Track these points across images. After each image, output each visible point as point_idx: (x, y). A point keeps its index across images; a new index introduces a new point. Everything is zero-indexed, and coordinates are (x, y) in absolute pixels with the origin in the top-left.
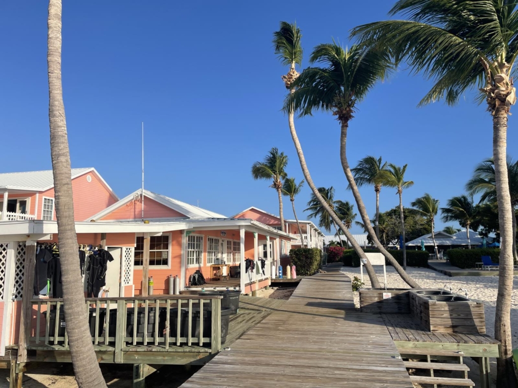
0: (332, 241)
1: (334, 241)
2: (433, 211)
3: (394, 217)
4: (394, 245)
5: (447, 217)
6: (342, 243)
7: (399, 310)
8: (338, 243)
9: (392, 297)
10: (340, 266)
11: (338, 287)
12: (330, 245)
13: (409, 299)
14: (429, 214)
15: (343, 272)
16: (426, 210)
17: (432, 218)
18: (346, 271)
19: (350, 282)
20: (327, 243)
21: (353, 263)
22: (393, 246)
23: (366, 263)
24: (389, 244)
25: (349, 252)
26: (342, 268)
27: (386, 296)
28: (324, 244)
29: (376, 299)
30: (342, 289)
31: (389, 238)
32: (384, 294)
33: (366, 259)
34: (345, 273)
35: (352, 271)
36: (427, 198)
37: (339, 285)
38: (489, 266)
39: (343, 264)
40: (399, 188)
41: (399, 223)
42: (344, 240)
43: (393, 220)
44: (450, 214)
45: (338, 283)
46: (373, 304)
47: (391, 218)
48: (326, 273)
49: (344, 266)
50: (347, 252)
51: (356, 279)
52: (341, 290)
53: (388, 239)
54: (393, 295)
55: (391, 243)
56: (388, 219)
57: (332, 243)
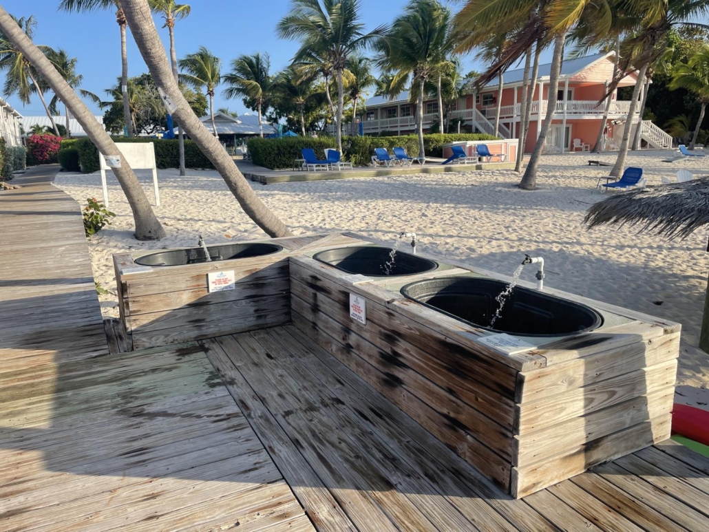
0: (38, 126)
1: (41, 126)
2: (212, 78)
3: (148, 87)
4: (148, 133)
5: (231, 91)
6: (57, 129)
7: (259, 317)
8: (50, 130)
9: (237, 283)
10: (54, 171)
11: (43, 232)
12: (33, 132)
13: (289, 281)
14: (207, 83)
15: (59, 187)
16: (203, 75)
17: (211, 89)
18: (67, 182)
19: (79, 213)
20: (27, 129)
21: (81, 165)
22: (146, 135)
23: (118, 165)
24: (140, 132)
25: (72, 144)
26: (59, 176)
27: (219, 281)
28: (22, 132)
29: (186, 298)
30: (56, 239)
31: (141, 121)
32: (213, 277)
33: (118, 157)
34: (63, 188)
35: (80, 183)
36: (204, 56)
37: (46, 226)
38: (314, 165)
39: (60, 167)
40: (168, 15)
41: (156, 98)
42: (60, 123)
43: (146, 92)
44: (235, 86)
45: (45, 218)
46: (172, 315)
47: (143, 88)
48: (19, 189)
49: (62, 170)
50: (68, 145)
51: (93, 204)
52: (52, 244)
53: (139, 124)
54: (242, 276)
55: (143, 131)
56: (139, 89)
57: (37, 129)
